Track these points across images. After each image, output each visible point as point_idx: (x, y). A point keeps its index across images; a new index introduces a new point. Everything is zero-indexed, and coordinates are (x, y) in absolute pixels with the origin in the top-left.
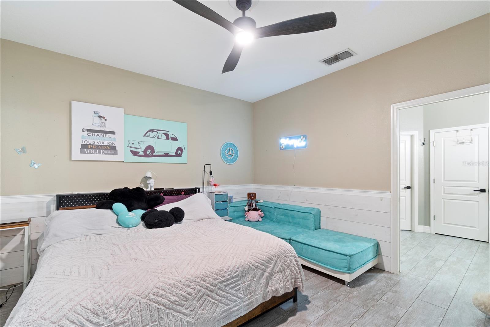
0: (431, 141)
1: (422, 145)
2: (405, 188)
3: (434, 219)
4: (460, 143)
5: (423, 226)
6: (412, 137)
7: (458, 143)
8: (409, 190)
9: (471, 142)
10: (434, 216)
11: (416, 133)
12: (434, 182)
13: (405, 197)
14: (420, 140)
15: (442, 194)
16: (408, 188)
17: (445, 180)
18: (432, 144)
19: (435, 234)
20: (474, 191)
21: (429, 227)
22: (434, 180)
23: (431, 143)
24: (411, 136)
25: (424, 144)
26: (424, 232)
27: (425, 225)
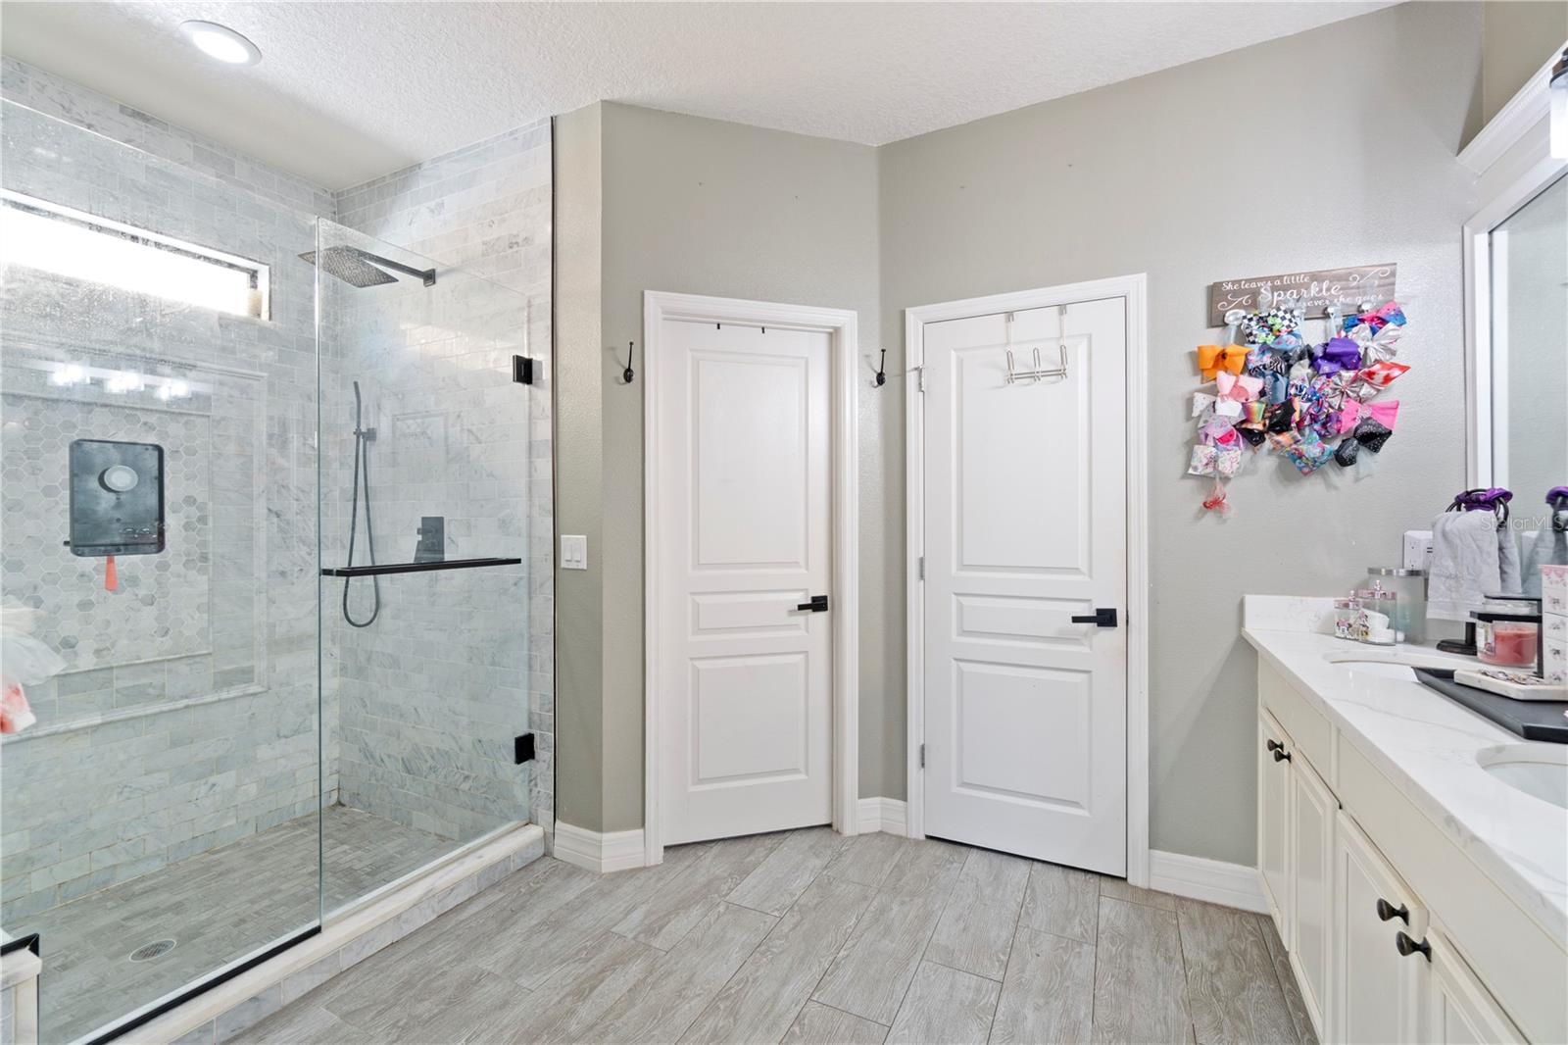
0: (911, 364)
1: (876, 383)
2: (801, 607)
3: (923, 765)
4: (1020, 376)
5: (878, 799)
6: (834, 335)
7: (1011, 379)
8: (821, 617)
9: (1061, 373)
10: (923, 748)
11: (845, 319)
12: (922, 576)
13: (806, 652)
14: (867, 356)
15: (954, 637)
16: (818, 604)
17: (963, 566)
18: (911, 378)
19: (923, 838)
20: (1076, 620)
21: (900, 803)
22: (922, 561)
23: (908, 374)
24: (831, 334)
25: (881, 379)
26: (881, 833)
27: (887, 793)
